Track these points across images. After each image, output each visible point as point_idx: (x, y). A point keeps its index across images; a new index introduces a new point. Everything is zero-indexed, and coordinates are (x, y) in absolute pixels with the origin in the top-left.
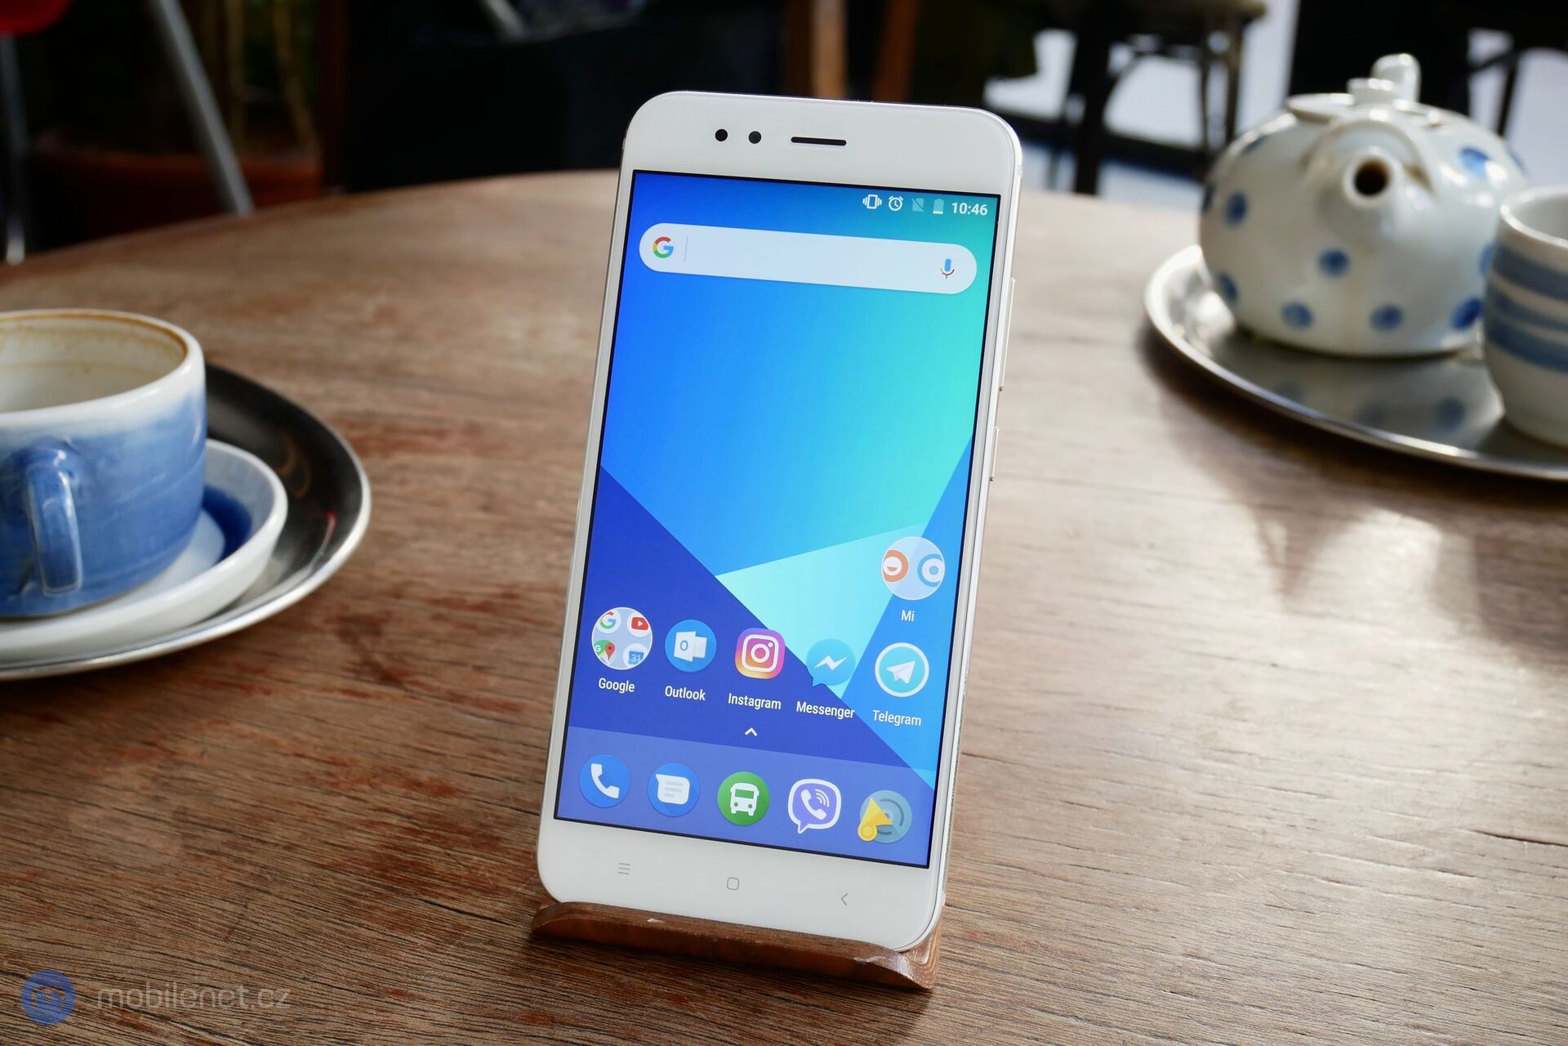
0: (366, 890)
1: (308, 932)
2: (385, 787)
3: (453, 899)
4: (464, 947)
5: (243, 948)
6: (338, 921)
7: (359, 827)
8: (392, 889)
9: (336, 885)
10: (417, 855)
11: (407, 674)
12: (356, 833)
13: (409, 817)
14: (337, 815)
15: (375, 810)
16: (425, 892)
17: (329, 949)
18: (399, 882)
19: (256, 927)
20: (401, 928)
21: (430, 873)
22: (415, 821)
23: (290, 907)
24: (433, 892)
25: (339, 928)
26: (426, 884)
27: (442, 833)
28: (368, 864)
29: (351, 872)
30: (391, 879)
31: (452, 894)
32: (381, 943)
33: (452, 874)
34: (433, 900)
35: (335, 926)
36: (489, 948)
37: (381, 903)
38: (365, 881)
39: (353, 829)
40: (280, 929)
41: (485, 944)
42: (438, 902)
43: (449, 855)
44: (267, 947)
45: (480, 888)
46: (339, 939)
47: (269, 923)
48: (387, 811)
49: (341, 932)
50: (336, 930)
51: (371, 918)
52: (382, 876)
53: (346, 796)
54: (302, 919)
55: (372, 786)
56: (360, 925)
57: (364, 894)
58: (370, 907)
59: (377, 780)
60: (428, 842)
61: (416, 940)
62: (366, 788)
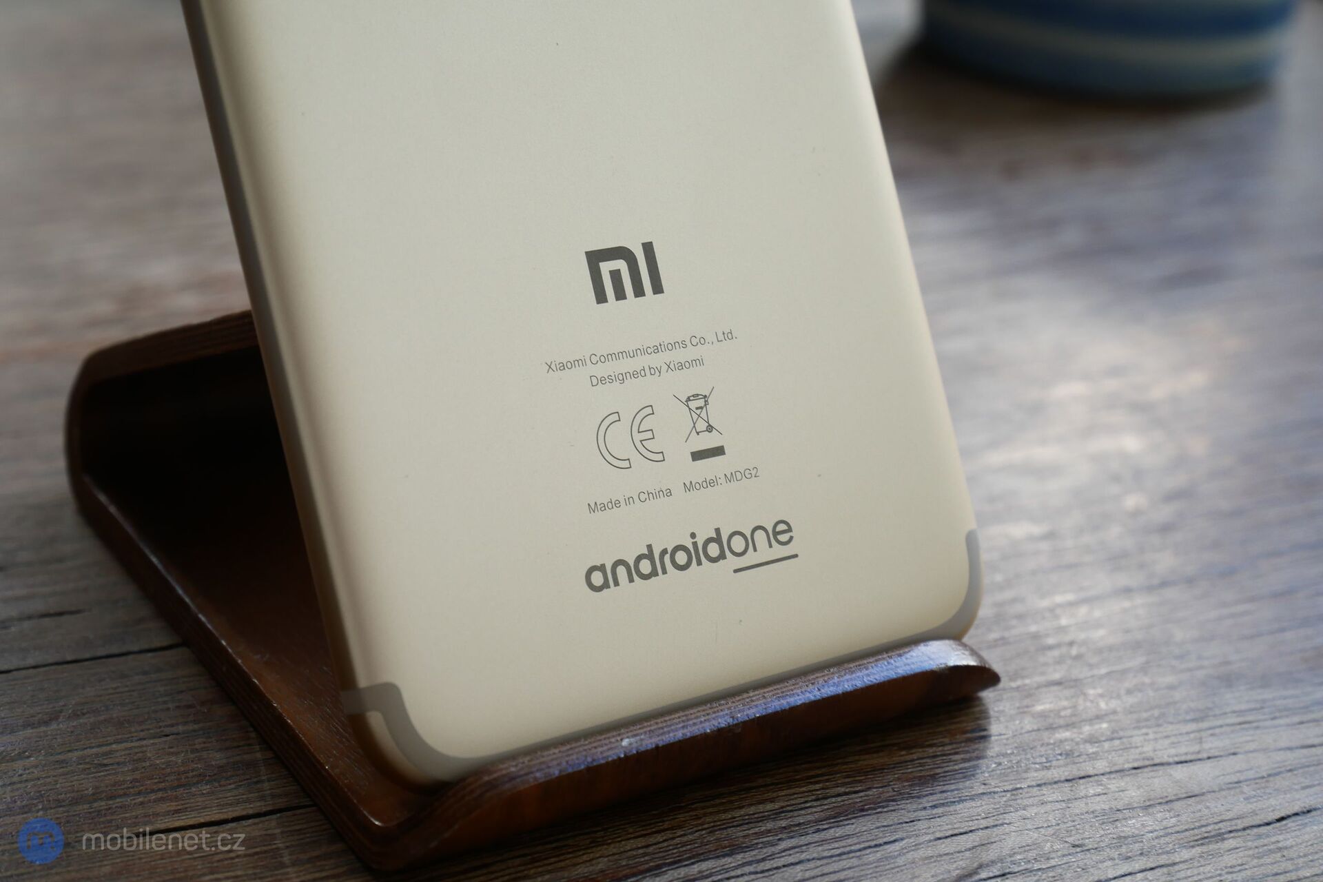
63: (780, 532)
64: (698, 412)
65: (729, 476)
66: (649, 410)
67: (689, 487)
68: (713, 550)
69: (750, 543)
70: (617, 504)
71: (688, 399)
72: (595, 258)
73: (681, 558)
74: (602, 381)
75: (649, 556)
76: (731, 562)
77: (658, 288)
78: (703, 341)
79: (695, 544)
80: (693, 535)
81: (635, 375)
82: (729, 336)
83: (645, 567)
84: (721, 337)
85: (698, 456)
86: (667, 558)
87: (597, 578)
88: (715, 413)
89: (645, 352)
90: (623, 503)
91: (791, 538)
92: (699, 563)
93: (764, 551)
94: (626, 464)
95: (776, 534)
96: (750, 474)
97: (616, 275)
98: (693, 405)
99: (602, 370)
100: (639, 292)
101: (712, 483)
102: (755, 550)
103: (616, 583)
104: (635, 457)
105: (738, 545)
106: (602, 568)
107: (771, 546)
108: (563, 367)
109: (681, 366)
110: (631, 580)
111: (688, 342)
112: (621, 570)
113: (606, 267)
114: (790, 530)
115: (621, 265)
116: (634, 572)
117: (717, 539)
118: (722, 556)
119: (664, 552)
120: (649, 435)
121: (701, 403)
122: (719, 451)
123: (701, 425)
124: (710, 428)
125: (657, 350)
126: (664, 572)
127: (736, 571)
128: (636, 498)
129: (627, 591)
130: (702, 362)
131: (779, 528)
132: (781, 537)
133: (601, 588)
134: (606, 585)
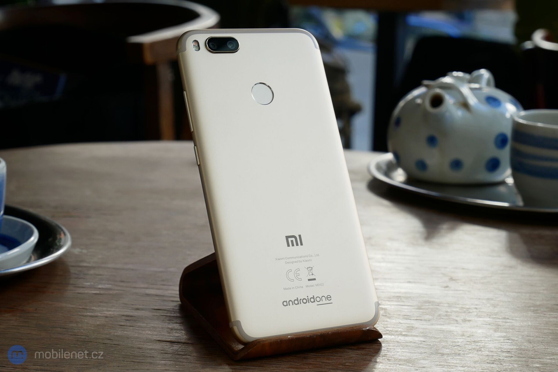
63: (328, 298)
64: (310, 271)
65: (317, 285)
66: (298, 270)
67: (307, 286)
68: (312, 300)
69: (321, 299)
70: (290, 289)
71: (308, 268)
72: (287, 237)
73: (305, 301)
74: (288, 263)
75: (297, 300)
76: (316, 303)
77: (302, 244)
78: (312, 256)
79: (308, 298)
80: (308, 297)
81: (296, 262)
82: (318, 255)
83: (296, 302)
84: (316, 255)
85: (309, 280)
86: (301, 301)
87: (285, 304)
88: (314, 271)
89: (298, 257)
90: (292, 288)
91: (331, 299)
92: (309, 302)
93: (324, 301)
94: (293, 280)
95: (327, 298)
96: (322, 285)
97: (292, 241)
99: (288, 261)
100: (297, 245)
101: (313, 286)
102: (322, 301)
103: (289, 305)
104: (295, 279)
105: (318, 299)
106: (286, 302)
107: (326, 300)
108: (279, 259)
109: (306, 261)
110: (293, 305)
111: (308, 256)
112: (291, 302)
113: (290, 239)
114: (331, 297)
115: (293, 239)
116: (293, 303)
117: (313, 298)
118: (314, 301)
119: (301, 299)
120: (298, 275)
121: (311, 269)
122: (315, 279)
123: (311, 274)
124: (313, 274)
125: (301, 257)
126: (301, 304)
127: (317, 305)
128: (295, 288)
129: (291, 307)
130: (311, 260)
131: (328, 297)
132: (328, 299)
133: (286, 306)
134: (287, 305)
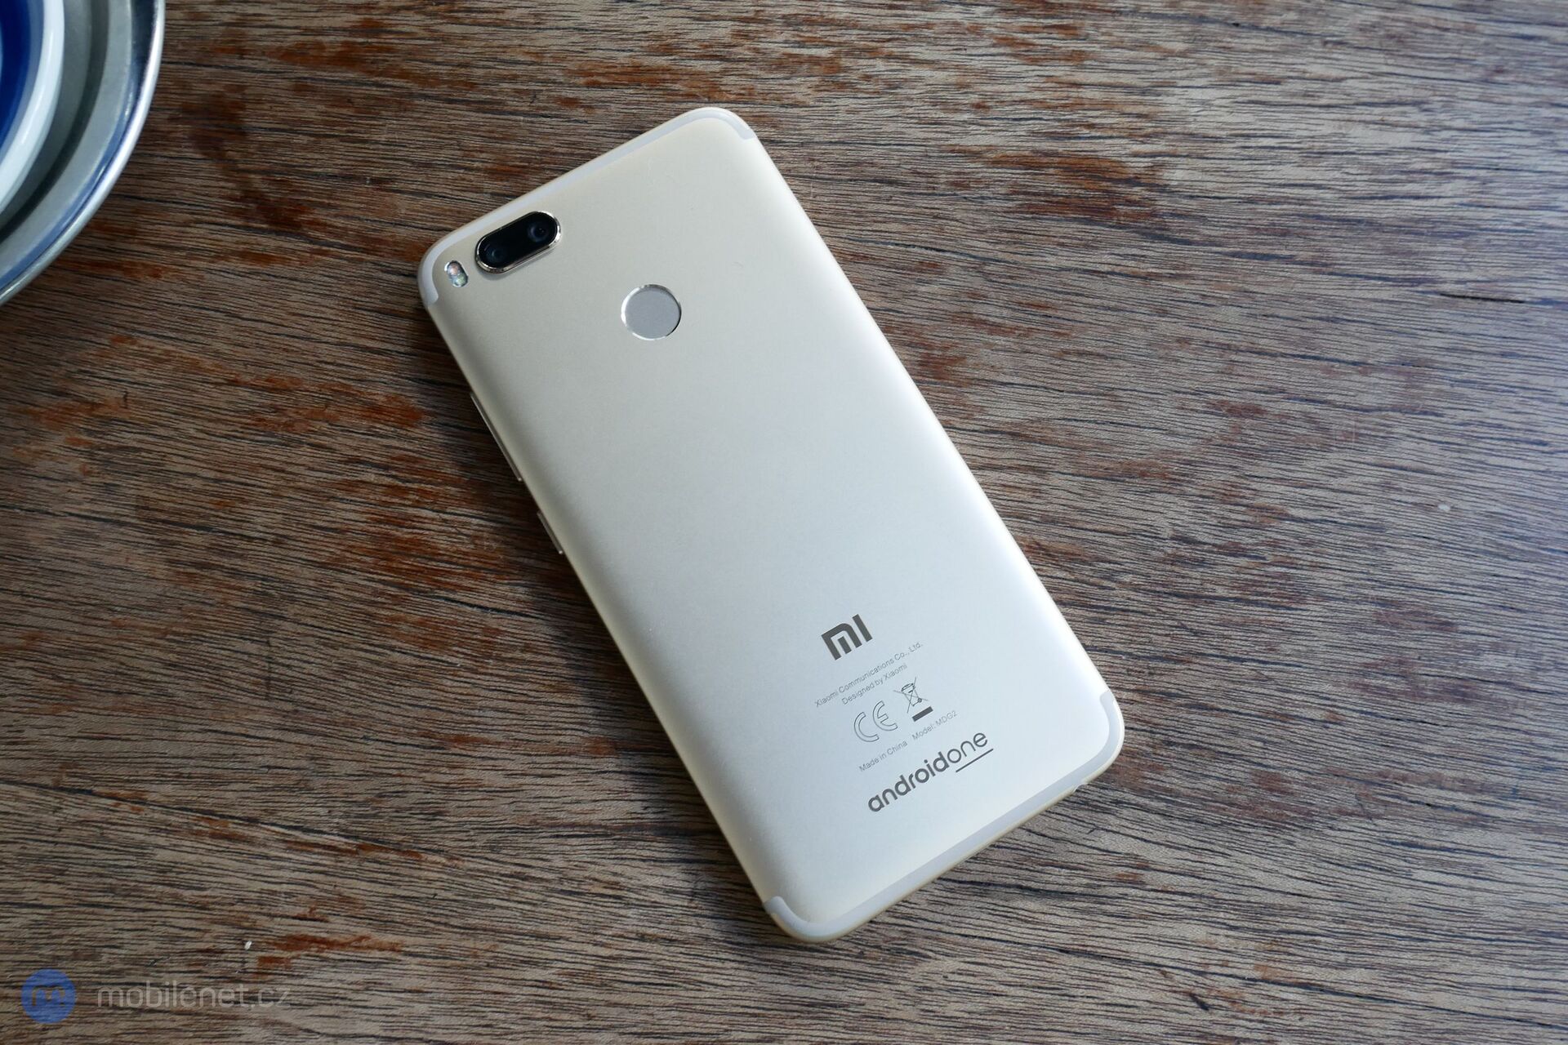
0: (382, 594)
1: (346, 670)
2: (344, 420)
3: (470, 589)
4: (503, 660)
5: (289, 707)
6: (368, 647)
7: (339, 494)
8: (407, 588)
9: (346, 592)
10: (414, 528)
11: (300, 208)
12: (339, 505)
13: (386, 468)
14: (310, 479)
15: (346, 463)
16: (440, 586)
17: (374, 691)
18: (408, 573)
19: (289, 673)
20: (433, 643)
21: (434, 555)
22: (394, 473)
23: (313, 636)
24: (448, 583)
25: (373, 657)
26: (437, 572)
27: (429, 487)
28: (369, 553)
29: (355, 569)
30: (398, 571)
31: (467, 583)
32: (421, 671)
33: (457, 552)
34: (451, 596)
35: (368, 655)
36: (528, 656)
37: (400, 611)
38: (372, 580)
39: (334, 498)
40: (315, 671)
41: (522, 651)
42: (457, 597)
43: (445, 521)
44: (313, 700)
45: (492, 567)
46: (378, 674)
47: (300, 664)
48: (358, 461)
49: (378, 663)
50: (372, 661)
51: (398, 636)
52: (390, 569)
53: (312, 445)
54: (332, 652)
55: (330, 421)
56: (392, 648)
57: (379, 599)
58: (393, 619)
59: (331, 411)
60: (417, 505)
61: (454, 660)
62: (325, 426)
63: (979, 740)
64: (910, 694)
65: (938, 722)
66: (881, 704)
67: (915, 737)
68: (940, 764)
69: (961, 753)
70: (877, 761)
71: (903, 690)
72: (827, 637)
73: (922, 776)
74: (850, 699)
75: (903, 781)
76: (953, 767)
77: (868, 637)
78: (902, 655)
79: (928, 766)
80: (926, 762)
81: (868, 688)
82: (918, 646)
83: (902, 788)
84: (913, 649)
85: (916, 718)
86: (914, 779)
88: (920, 691)
89: (871, 674)
90: (880, 759)
91: (986, 741)
92: (934, 775)
93: (971, 754)
94: (875, 738)
95: (976, 742)
97: (842, 641)
98: (906, 691)
99: (848, 694)
101: (929, 729)
102: (966, 755)
103: (888, 803)
104: (881, 733)
105: (954, 756)
106: (877, 798)
107: (974, 750)
108: (825, 701)
109: (893, 674)
110: (896, 798)
111: (894, 659)
112: (888, 795)
113: (835, 639)
114: (984, 737)
115: (844, 634)
116: (896, 793)
117: (941, 758)
118: (947, 766)
119: (911, 776)
120: (885, 717)
121: (911, 688)
122: (929, 710)
123: (914, 700)
124: (920, 700)
125: (876, 670)
126: (914, 787)
127: (957, 771)
128: (887, 754)
129: (895, 805)
130: (905, 667)
131: (977, 738)
132: (980, 743)
133: (878, 809)
134: (882, 806)
